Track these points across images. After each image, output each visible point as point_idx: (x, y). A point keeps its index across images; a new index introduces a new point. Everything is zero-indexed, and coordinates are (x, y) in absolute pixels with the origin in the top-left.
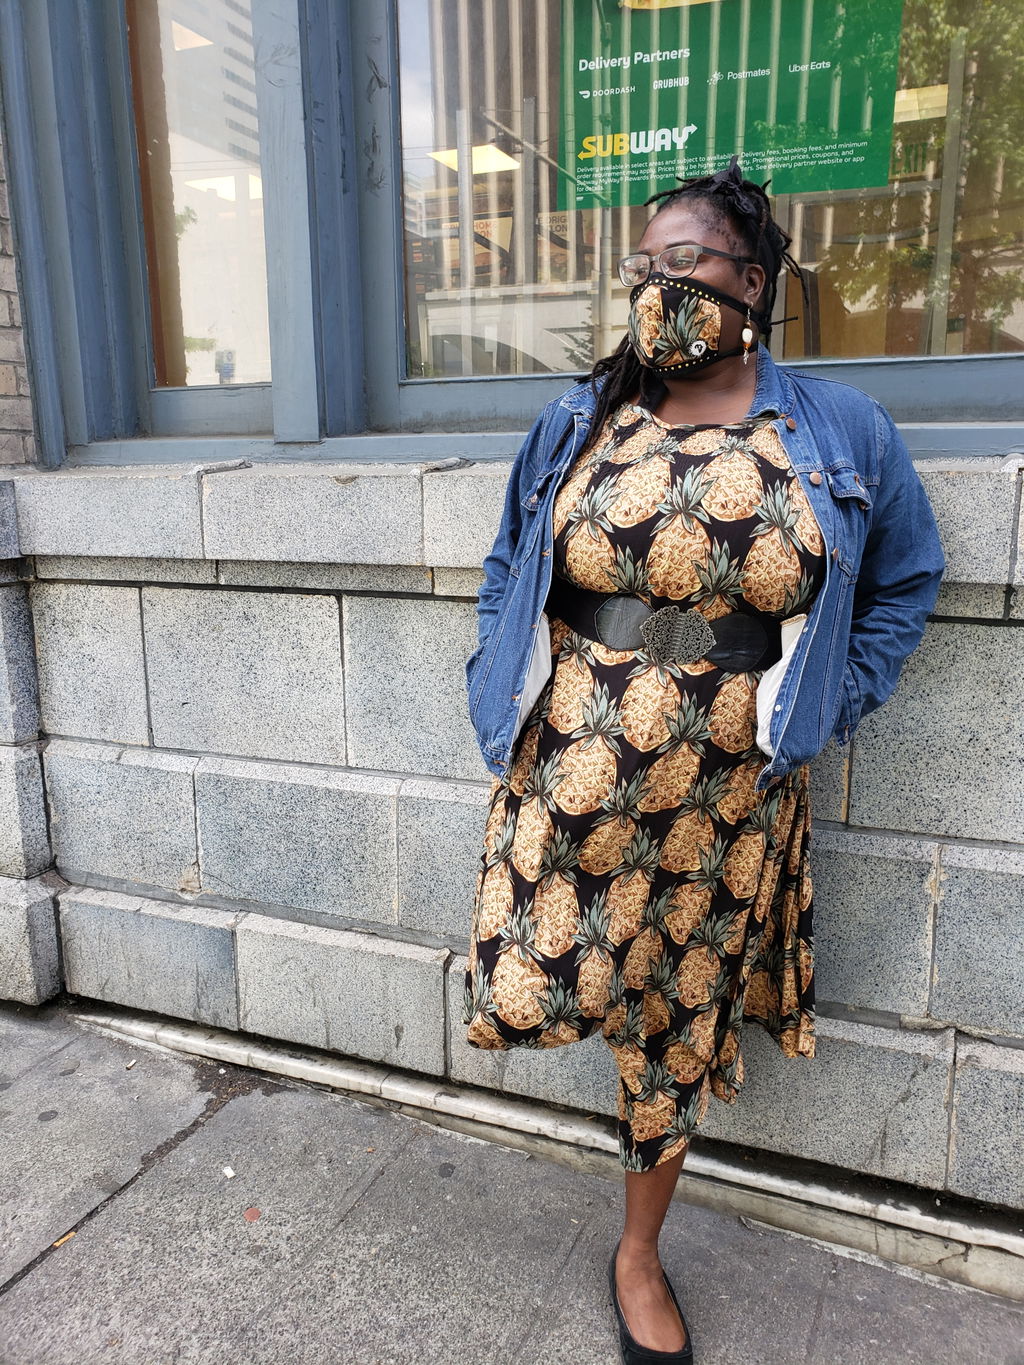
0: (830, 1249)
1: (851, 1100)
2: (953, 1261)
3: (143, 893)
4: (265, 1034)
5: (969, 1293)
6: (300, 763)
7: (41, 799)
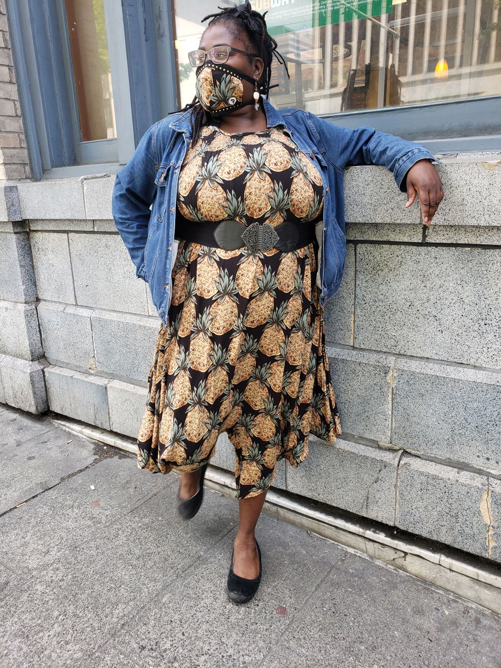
0: (346, 549)
1: (353, 480)
2: (400, 560)
3: (76, 369)
4: (120, 432)
5: (407, 576)
6: (131, 313)
7: (37, 327)
